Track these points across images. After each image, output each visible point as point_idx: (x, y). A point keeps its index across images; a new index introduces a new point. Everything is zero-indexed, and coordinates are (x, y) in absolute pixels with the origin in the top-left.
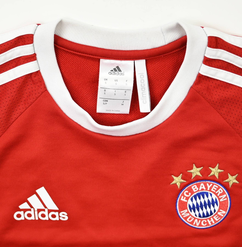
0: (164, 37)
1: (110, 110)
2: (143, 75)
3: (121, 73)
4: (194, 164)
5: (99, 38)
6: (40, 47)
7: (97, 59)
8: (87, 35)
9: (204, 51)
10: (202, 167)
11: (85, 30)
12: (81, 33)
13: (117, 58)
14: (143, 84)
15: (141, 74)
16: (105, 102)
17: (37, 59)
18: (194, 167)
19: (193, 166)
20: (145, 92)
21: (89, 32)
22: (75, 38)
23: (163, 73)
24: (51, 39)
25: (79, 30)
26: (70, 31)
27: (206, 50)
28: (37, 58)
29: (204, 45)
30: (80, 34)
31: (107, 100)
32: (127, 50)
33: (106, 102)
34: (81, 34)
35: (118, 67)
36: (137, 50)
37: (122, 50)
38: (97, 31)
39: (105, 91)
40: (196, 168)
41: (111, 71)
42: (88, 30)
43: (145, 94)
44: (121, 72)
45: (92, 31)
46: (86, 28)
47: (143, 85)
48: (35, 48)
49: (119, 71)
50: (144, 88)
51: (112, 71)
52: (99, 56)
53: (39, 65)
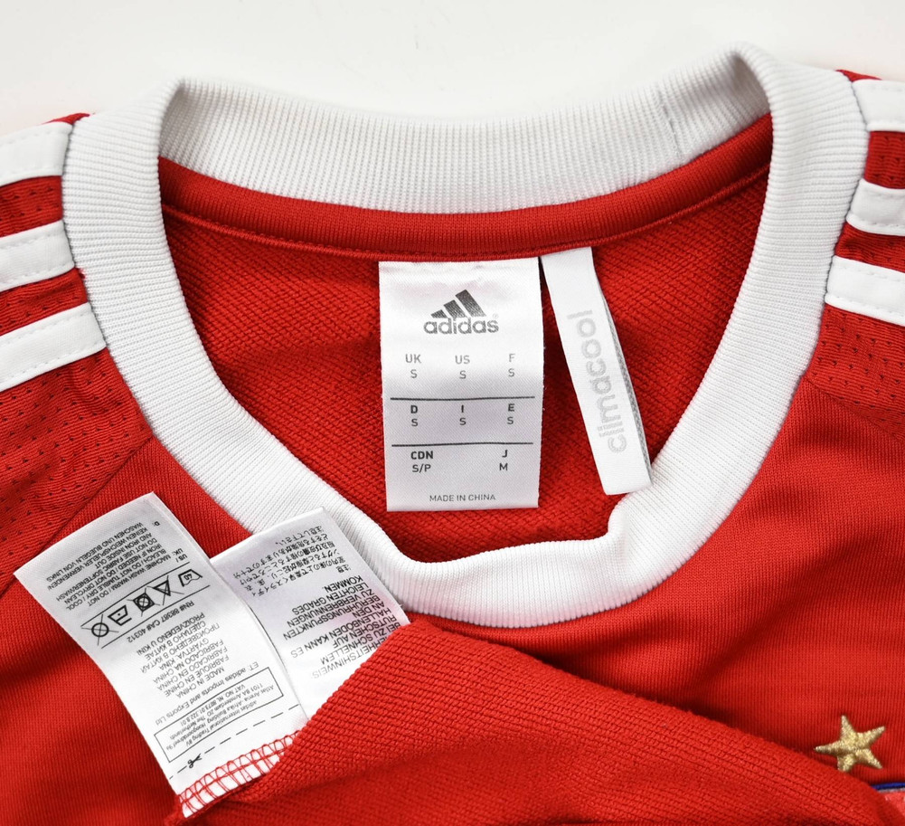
0: (673, 130)
1: (450, 498)
2: (591, 322)
3: (484, 324)
4: (843, 718)
5: (366, 160)
6: (98, 235)
7: (365, 260)
8: (305, 149)
9: (848, 199)
10: (881, 729)
11: (296, 125)
12: (278, 142)
13: (457, 252)
14: (594, 360)
15: (581, 318)
16: (419, 462)
17: (92, 297)
18: (846, 727)
19: (840, 726)
20: (613, 396)
21: (315, 135)
22: (249, 167)
23: (676, 303)
24: (147, 189)
25: (268, 127)
26: (224, 135)
27: (853, 195)
28: (90, 291)
29: (850, 172)
30: (276, 150)
31: (429, 449)
32: (501, 210)
33: (425, 461)
34: (277, 146)
35: (464, 296)
36: (549, 203)
37: (478, 211)
38: (351, 127)
39: (414, 410)
40: (853, 734)
41: (435, 315)
42: (311, 126)
43: (616, 407)
44: (481, 319)
45: (330, 131)
46: (298, 118)
47: (597, 367)
48: (73, 243)
49: (472, 314)
50: (607, 380)
51: (439, 314)
52: (372, 250)
53: (104, 325)
